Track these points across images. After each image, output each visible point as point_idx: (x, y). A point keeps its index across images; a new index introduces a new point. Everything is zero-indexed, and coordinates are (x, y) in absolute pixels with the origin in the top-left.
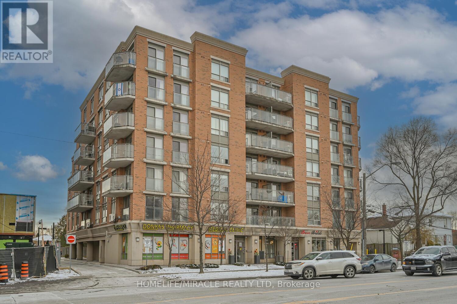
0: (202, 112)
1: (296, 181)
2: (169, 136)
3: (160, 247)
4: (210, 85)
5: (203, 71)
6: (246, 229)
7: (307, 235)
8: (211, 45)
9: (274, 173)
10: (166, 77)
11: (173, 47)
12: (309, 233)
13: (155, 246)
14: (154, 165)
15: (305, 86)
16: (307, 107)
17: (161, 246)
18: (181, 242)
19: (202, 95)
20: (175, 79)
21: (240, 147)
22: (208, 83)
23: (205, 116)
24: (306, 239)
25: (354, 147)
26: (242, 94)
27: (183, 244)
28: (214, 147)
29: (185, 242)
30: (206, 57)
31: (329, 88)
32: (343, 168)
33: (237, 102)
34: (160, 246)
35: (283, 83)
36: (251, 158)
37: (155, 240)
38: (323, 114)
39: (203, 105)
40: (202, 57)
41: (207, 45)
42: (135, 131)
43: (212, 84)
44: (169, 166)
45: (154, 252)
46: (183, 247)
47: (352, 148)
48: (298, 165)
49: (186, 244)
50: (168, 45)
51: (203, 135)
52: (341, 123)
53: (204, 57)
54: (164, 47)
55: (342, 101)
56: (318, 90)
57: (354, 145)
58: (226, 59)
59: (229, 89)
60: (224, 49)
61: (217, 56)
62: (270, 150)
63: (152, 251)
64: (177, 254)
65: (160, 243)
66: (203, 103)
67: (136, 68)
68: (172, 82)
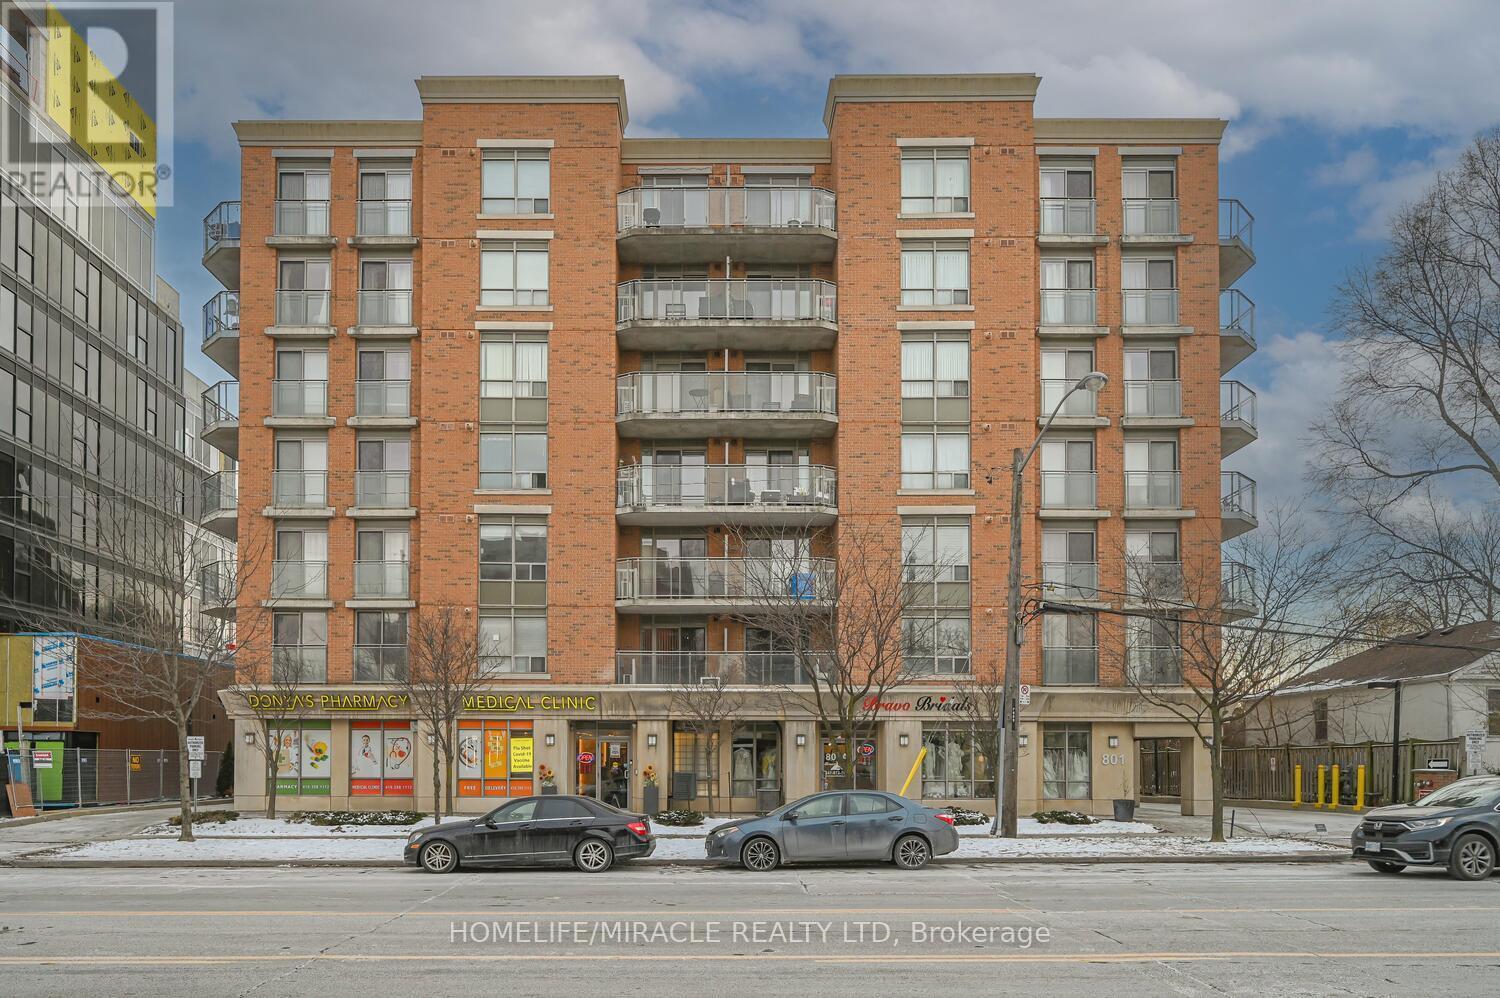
0: (444, 335)
1: (843, 515)
2: (346, 430)
3: (322, 759)
4: (475, 238)
5: (448, 199)
6: (605, 699)
7: (893, 713)
8: (477, 107)
9: (736, 495)
10: (333, 251)
11: (355, 151)
12: (906, 706)
13: (308, 756)
14: (295, 523)
15: (901, 142)
16: (909, 222)
17: (326, 757)
18: (389, 744)
19: (446, 279)
20: (361, 249)
21: (592, 423)
22: (471, 234)
23: (456, 344)
24: (891, 732)
25: (1192, 338)
26: (603, 240)
27: (397, 752)
28: (489, 438)
29: (403, 745)
30: (460, 151)
31: (1034, 117)
32: (1121, 434)
33: (582, 271)
34: (321, 755)
35: (824, 156)
36: (678, 453)
37: (307, 739)
38: (993, 234)
39: (448, 309)
40: (445, 153)
41: (464, 107)
42: (240, 431)
43: (481, 234)
44: (346, 520)
45: (305, 775)
46: (393, 760)
47: (1178, 346)
48: (858, 453)
49: (406, 751)
50: (342, 150)
51: (447, 407)
52: (1113, 250)
53: (452, 153)
54: (328, 160)
55: (1123, 156)
56: (970, 141)
57: (1190, 330)
58: (536, 136)
59: (549, 235)
60: (530, 104)
61: (501, 135)
62: (724, 416)
63: (300, 771)
64: (377, 780)
65: (323, 750)
66: (450, 305)
67: (239, 248)
68: (352, 260)
